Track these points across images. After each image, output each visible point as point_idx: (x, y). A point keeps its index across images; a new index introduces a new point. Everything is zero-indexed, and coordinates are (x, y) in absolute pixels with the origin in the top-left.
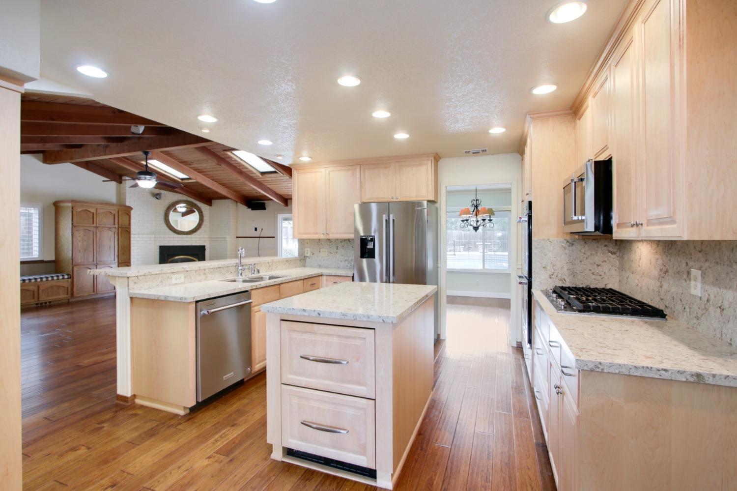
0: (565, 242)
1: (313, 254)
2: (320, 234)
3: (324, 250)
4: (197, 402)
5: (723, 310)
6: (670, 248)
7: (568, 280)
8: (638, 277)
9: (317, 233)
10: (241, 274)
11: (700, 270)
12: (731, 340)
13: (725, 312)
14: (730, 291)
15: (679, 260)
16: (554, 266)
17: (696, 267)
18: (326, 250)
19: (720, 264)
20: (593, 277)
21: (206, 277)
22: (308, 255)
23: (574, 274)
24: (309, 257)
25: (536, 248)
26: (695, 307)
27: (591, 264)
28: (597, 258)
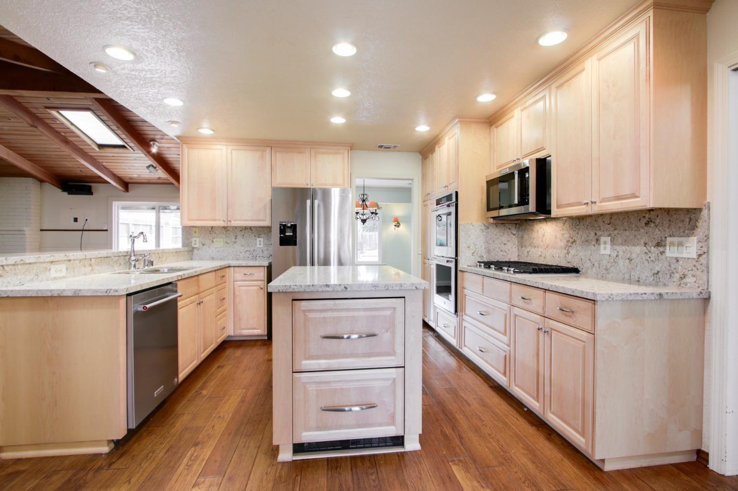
0: (483, 226)
1: (203, 245)
2: (219, 220)
3: (218, 240)
4: (129, 430)
5: (631, 260)
6: (577, 225)
7: (485, 257)
8: (541, 250)
9: (215, 220)
10: (135, 266)
11: (609, 236)
12: (639, 278)
13: (633, 261)
14: (638, 247)
15: (587, 232)
16: (475, 245)
17: (606, 235)
18: (222, 240)
19: (629, 230)
20: (502, 253)
21: (92, 270)
22: (197, 246)
23: (489, 252)
24: (198, 249)
25: (463, 230)
26: (605, 262)
27: (500, 243)
28: (504, 238)
